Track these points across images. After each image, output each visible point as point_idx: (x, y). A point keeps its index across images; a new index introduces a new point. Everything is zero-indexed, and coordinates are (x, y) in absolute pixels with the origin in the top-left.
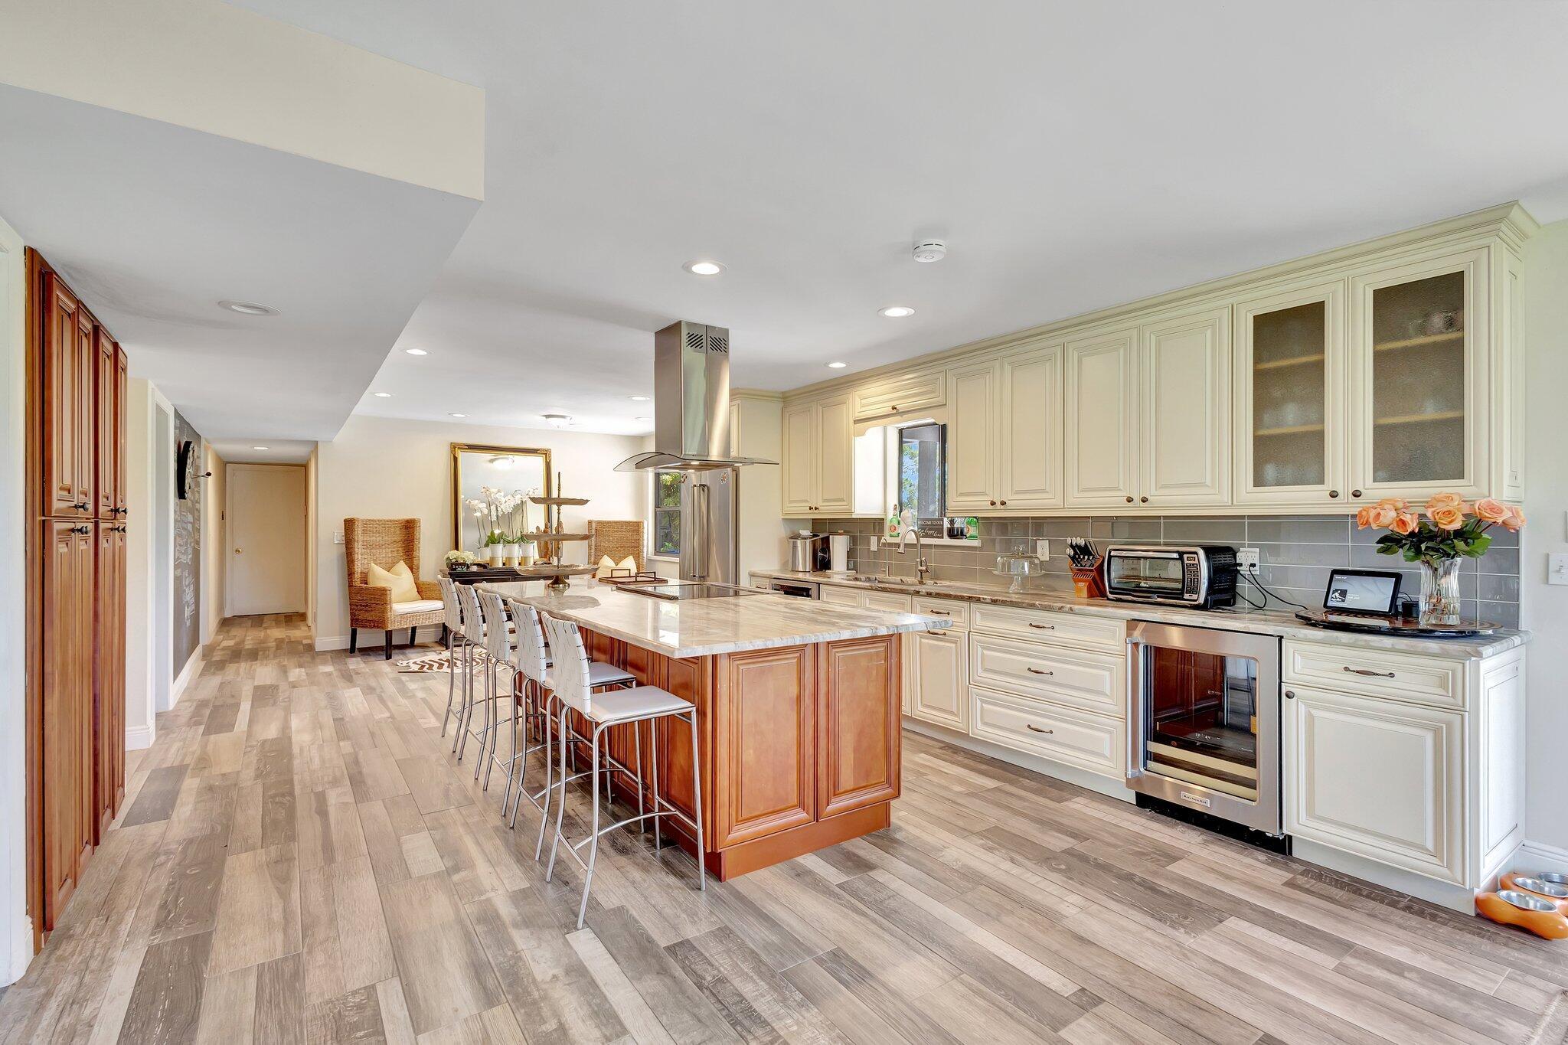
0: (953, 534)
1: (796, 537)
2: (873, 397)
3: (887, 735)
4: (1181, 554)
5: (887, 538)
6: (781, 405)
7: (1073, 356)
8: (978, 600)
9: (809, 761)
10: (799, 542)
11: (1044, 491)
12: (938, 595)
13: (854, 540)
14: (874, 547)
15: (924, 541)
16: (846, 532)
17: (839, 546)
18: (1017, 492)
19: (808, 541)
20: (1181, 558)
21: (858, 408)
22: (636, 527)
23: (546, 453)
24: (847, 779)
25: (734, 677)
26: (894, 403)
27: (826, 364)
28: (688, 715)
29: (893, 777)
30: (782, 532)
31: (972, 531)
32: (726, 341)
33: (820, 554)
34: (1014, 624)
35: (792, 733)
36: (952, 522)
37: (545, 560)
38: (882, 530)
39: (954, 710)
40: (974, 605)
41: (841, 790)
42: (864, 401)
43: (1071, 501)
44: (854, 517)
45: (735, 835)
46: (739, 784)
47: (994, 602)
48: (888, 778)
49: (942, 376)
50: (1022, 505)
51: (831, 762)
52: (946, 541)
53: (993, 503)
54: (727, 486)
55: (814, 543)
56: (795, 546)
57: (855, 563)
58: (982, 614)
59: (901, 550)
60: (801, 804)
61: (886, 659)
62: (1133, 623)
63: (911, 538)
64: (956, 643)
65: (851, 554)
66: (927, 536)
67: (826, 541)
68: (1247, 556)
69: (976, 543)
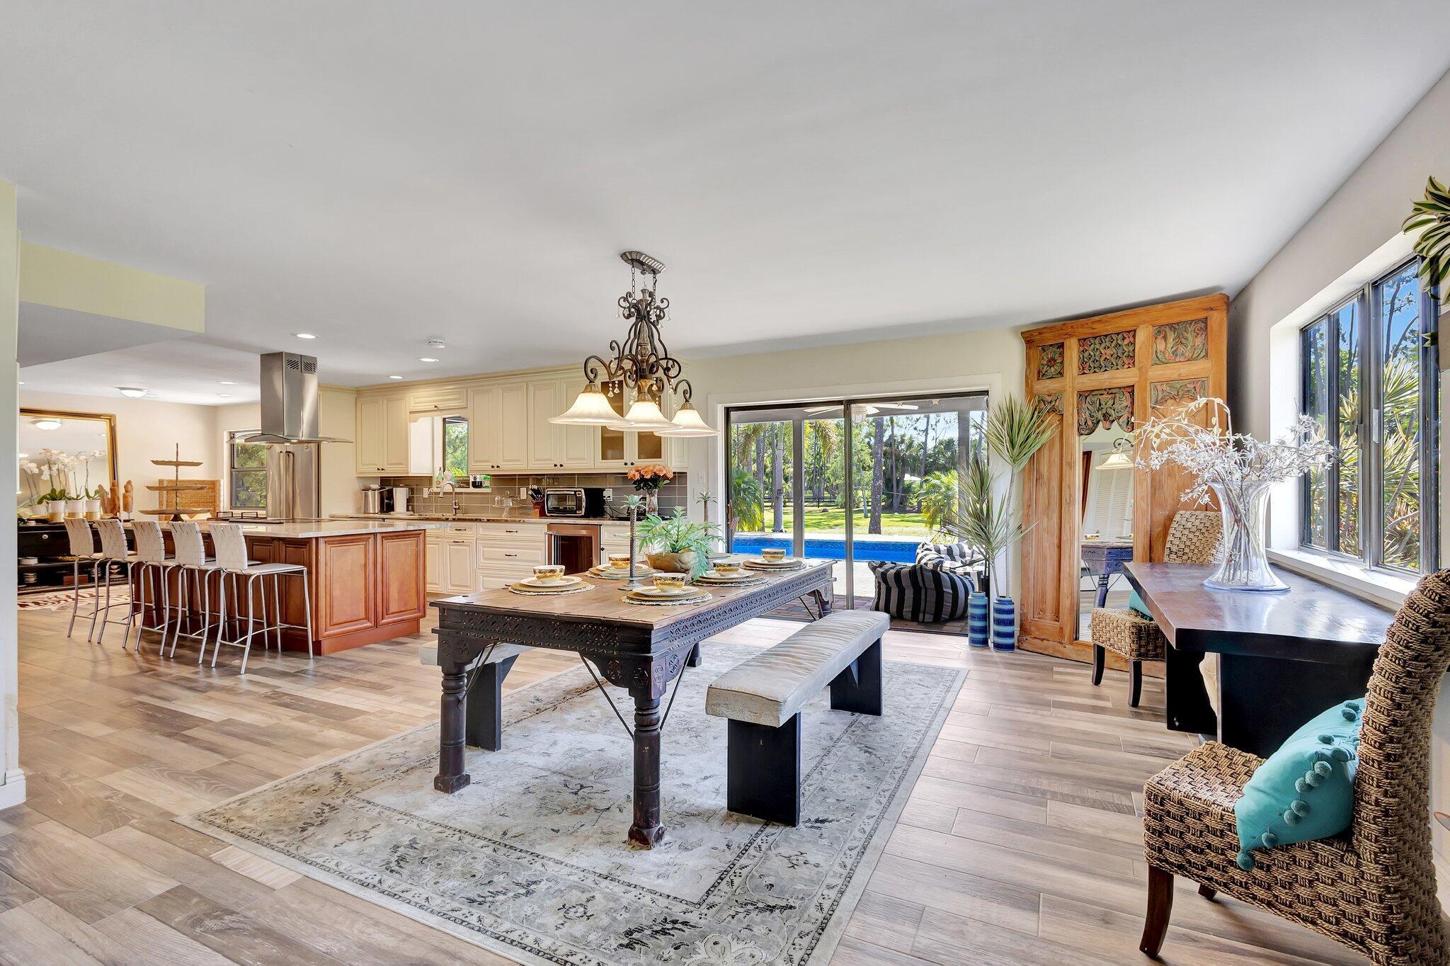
0: (475, 485)
1: (366, 489)
2: (421, 398)
3: (417, 585)
4: (575, 492)
5: (435, 489)
6: (354, 396)
7: (531, 389)
8: (480, 520)
9: (372, 596)
10: (370, 493)
11: (519, 461)
12: (459, 520)
13: (412, 491)
14: (426, 495)
15: (457, 490)
16: (406, 486)
17: (400, 495)
18: (506, 461)
19: (376, 492)
20: (575, 494)
21: (413, 404)
22: (213, 486)
23: (111, 419)
24: (394, 607)
25: (328, 553)
26: (435, 404)
27: (388, 376)
28: (302, 572)
29: (421, 606)
30: (357, 486)
31: (487, 483)
32: (315, 365)
33: (386, 501)
34: (498, 531)
35: (362, 583)
36: (475, 478)
37: (112, 515)
38: (431, 484)
39: (469, 584)
40: (479, 524)
41: (391, 612)
42: (417, 400)
43: (531, 466)
44: (410, 475)
45: (327, 632)
46: (331, 607)
47: (488, 520)
48: (419, 607)
49: (465, 390)
50: (509, 468)
51: (385, 598)
52: (472, 489)
53: (493, 467)
54: (310, 453)
55: (381, 494)
56: (366, 496)
57: (413, 506)
58: (483, 528)
59: (441, 495)
60: (367, 618)
61: (417, 546)
62: (550, 526)
63: (449, 489)
64: (469, 546)
65: (409, 501)
66: (460, 487)
67: (390, 493)
68: (608, 494)
69: (488, 490)
